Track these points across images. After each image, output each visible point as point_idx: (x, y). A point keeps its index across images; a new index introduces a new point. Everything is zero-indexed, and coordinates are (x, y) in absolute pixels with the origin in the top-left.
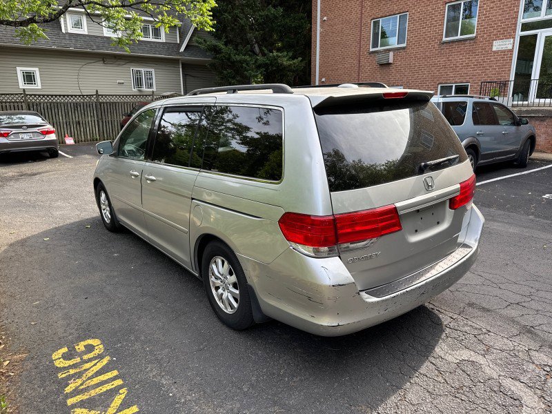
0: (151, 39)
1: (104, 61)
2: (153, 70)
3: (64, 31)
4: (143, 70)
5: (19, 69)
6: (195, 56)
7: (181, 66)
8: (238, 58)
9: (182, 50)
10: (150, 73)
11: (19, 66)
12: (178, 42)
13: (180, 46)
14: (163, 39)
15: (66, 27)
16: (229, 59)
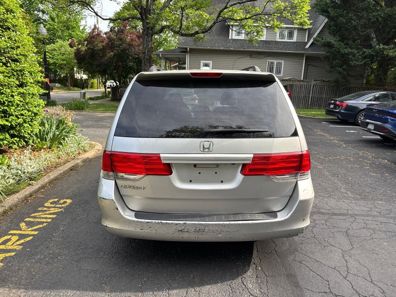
0: (286, 40)
1: (250, 56)
2: (283, 62)
3: (230, 38)
4: (275, 62)
5: (202, 62)
6: (318, 51)
7: (305, 59)
8: (346, 51)
9: (307, 46)
10: (280, 64)
11: (203, 60)
12: (306, 41)
13: (306, 43)
14: (295, 39)
15: (232, 35)
16: (339, 52)
